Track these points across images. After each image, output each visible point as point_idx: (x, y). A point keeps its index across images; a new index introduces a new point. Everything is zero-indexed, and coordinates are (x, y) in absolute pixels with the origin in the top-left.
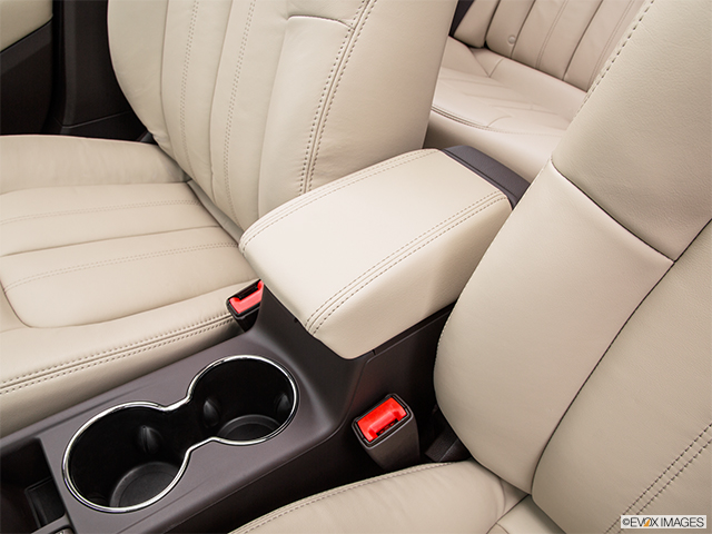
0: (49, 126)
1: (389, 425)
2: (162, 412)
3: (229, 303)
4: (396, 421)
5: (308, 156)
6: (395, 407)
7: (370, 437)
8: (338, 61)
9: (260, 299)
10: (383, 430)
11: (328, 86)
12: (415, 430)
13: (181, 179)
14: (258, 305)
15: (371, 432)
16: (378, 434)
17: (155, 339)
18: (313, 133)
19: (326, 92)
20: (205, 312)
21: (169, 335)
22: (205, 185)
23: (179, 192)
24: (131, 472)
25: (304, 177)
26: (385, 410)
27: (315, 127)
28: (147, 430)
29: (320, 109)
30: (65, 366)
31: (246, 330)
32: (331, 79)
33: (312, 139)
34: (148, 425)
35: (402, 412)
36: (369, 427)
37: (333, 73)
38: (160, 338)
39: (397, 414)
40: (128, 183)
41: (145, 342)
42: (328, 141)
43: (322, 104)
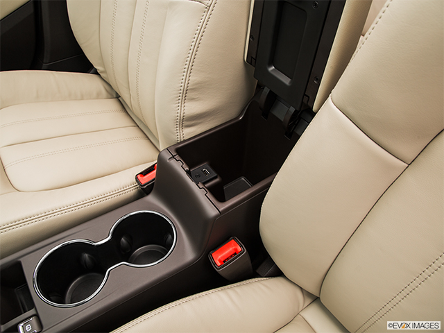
0: (34, 65)
1: (231, 256)
2: (94, 245)
3: (137, 178)
4: (235, 254)
5: (182, 88)
6: (235, 245)
7: (219, 264)
8: (200, 28)
9: (155, 176)
10: (228, 259)
11: (193, 44)
12: (248, 259)
13: (115, 96)
14: (154, 179)
15: (220, 261)
16: (224, 261)
17: (91, 200)
18: (185, 74)
19: (192, 47)
20: (122, 183)
21: (100, 197)
22: (127, 101)
23: (112, 104)
24: (78, 279)
25: (180, 101)
26: (228, 247)
27: (186, 70)
28: (86, 255)
29: (189, 59)
30: (36, 217)
31: (148, 194)
32: (195, 40)
33: (184, 78)
34: (87, 253)
35: (239, 249)
36: (218, 257)
37: (197, 36)
38: (94, 199)
39: (236, 249)
40: (82, 99)
41: (85, 202)
42: (194, 78)
43: (190, 55)
